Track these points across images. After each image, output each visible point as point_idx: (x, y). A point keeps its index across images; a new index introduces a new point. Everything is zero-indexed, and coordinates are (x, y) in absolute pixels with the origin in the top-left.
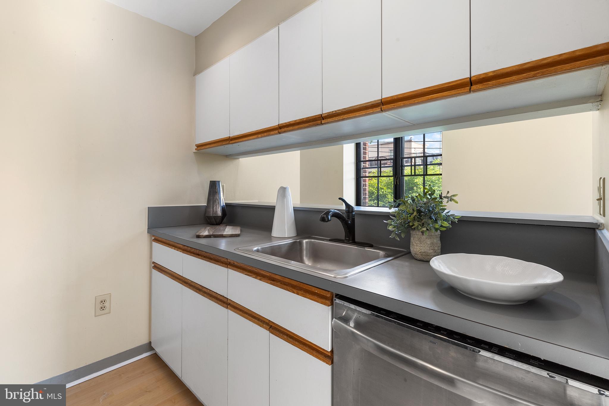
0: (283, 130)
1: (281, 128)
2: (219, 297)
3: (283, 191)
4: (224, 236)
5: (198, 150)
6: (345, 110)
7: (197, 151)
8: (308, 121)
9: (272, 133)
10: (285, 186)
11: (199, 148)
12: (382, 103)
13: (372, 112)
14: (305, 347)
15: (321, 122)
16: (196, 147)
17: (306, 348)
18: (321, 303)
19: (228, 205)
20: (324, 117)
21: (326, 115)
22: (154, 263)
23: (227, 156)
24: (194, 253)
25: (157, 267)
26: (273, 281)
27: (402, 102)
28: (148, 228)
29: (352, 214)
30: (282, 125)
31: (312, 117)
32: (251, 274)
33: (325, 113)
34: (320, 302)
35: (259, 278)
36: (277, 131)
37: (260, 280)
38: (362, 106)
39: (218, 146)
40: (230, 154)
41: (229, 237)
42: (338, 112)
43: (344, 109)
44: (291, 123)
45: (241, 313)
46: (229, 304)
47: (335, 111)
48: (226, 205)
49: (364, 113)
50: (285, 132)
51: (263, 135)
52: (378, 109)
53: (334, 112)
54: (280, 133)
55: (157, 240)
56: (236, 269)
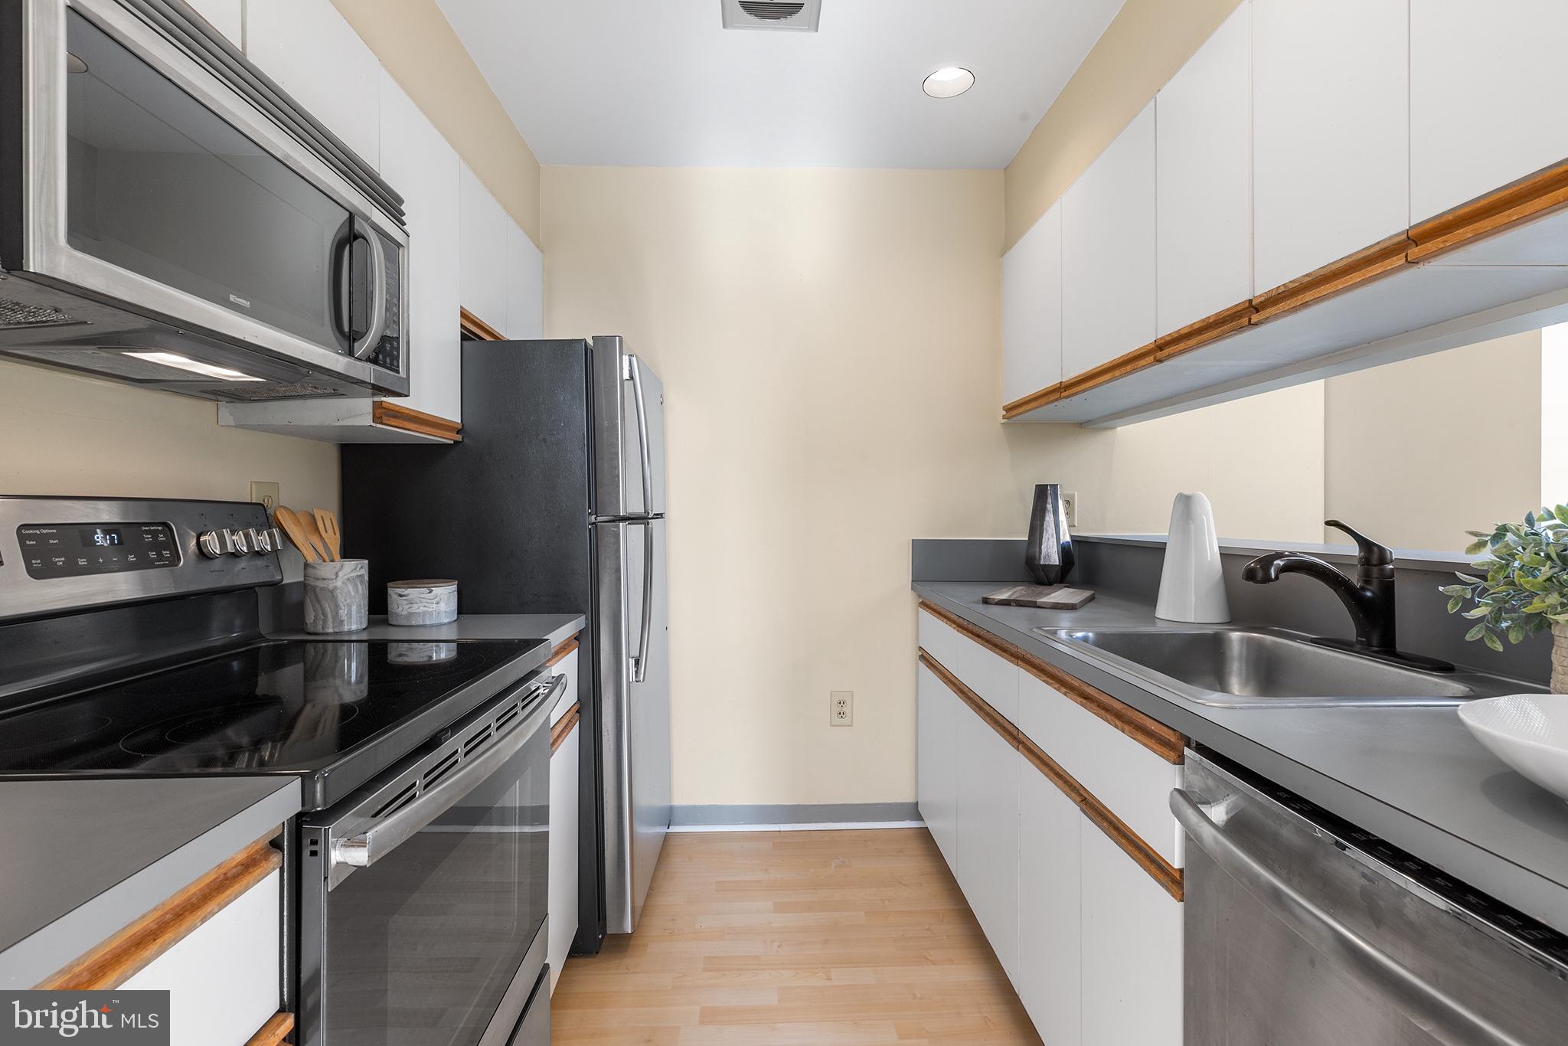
0: (1166, 352)
1: (1163, 349)
2: (1006, 724)
3: (1185, 503)
4: (1038, 604)
5: (1008, 418)
6: (1309, 279)
7: (1006, 420)
8: (1221, 321)
9: (1142, 362)
10: (1187, 493)
11: (1009, 415)
12: (1413, 240)
13: (1379, 272)
14: (1136, 853)
15: (1250, 319)
16: (1005, 413)
17: (1139, 856)
18: (1160, 756)
19: (1077, 541)
20: (1256, 305)
21: (1263, 299)
22: (921, 648)
23: (1082, 423)
24: (973, 633)
25: (926, 658)
26: (1086, 698)
27: (1471, 227)
28: (912, 581)
29: (1382, 570)
30: (1163, 341)
31: (1228, 310)
32: (1052, 681)
33: (1261, 296)
34: (1160, 753)
35: (1064, 690)
36: (1151, 359)
37: (1065, 694)
38: (1354, 258)
39: (1041, 406)
40: (1090, 419)
41: (1051, 608)
42: (1291, 286)
43: (1307, 275)
44: (1183, 332)
45: (1038, 762)
46: (1023, 743)
47: (1283, 285)
48: (1072, 541)
49: (1360, 279)
50: (1170, 356)
51: (1123, 370)
52: (1398, 260)
53: (1283, 289)
54: (1160, 361)
55: (925, 605)
56: (1031, 668)
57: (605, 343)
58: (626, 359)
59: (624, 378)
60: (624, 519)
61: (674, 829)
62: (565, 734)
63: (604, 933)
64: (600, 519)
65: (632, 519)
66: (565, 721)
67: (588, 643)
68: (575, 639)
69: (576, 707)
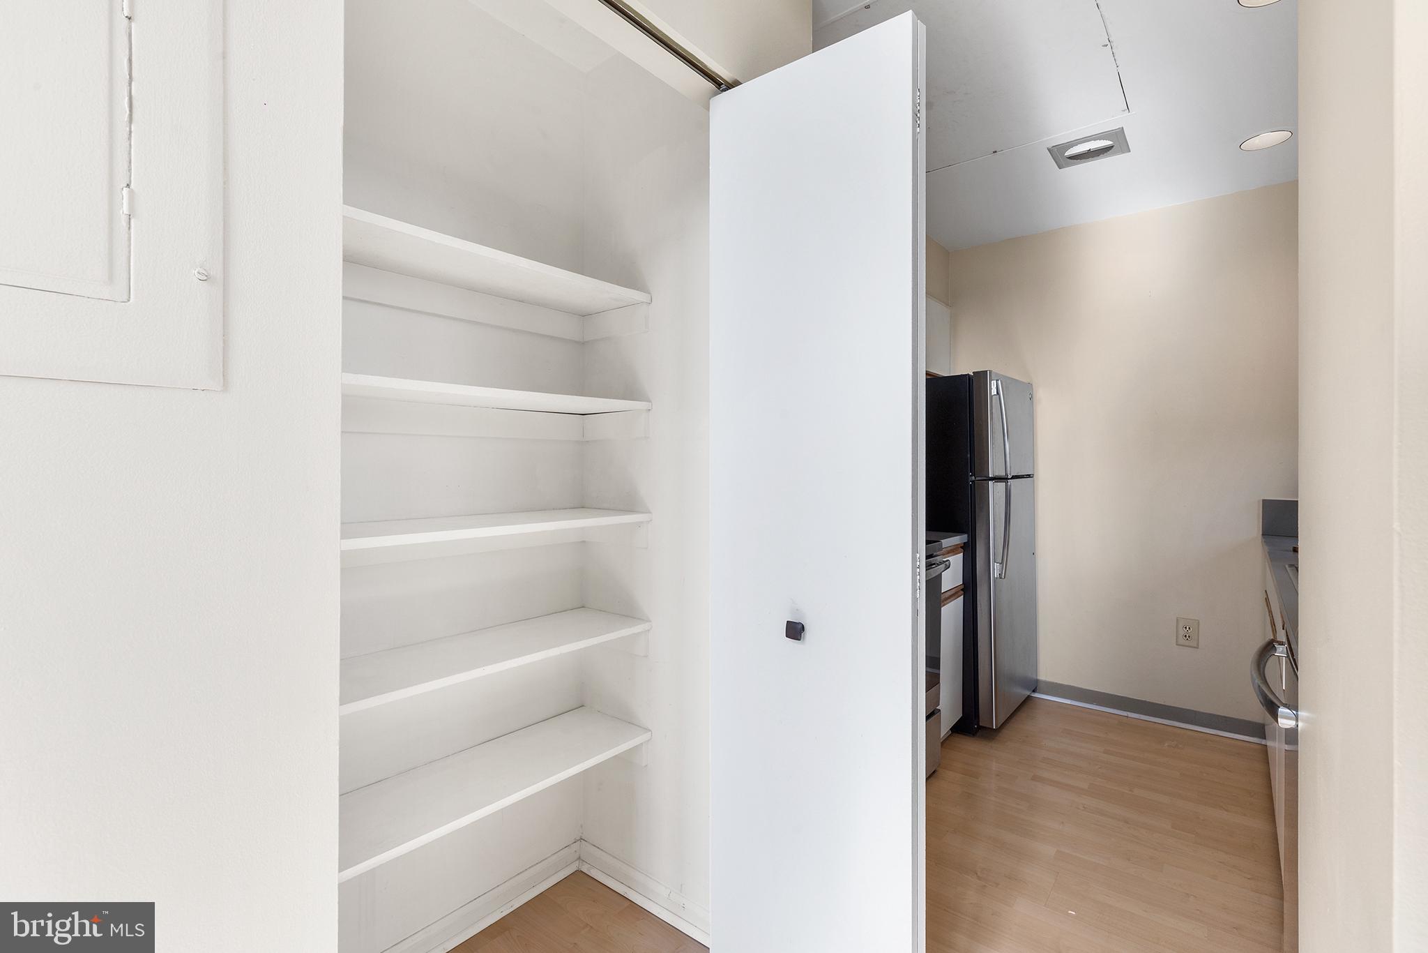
22: (1266, 591)
25: (1267, 600)
28: (1263, 535)
57: (982, 376)
58: (994, 383)
59: (993, 394)
60: (992, 479)
61: (1036, 695)
62: (954, 598)
63: (978, 725)
64: (977, 478)
65: (997, 479)
66: (953, 591)
67: (969, 551)
68: (961, 547)
69: (962, 587)
